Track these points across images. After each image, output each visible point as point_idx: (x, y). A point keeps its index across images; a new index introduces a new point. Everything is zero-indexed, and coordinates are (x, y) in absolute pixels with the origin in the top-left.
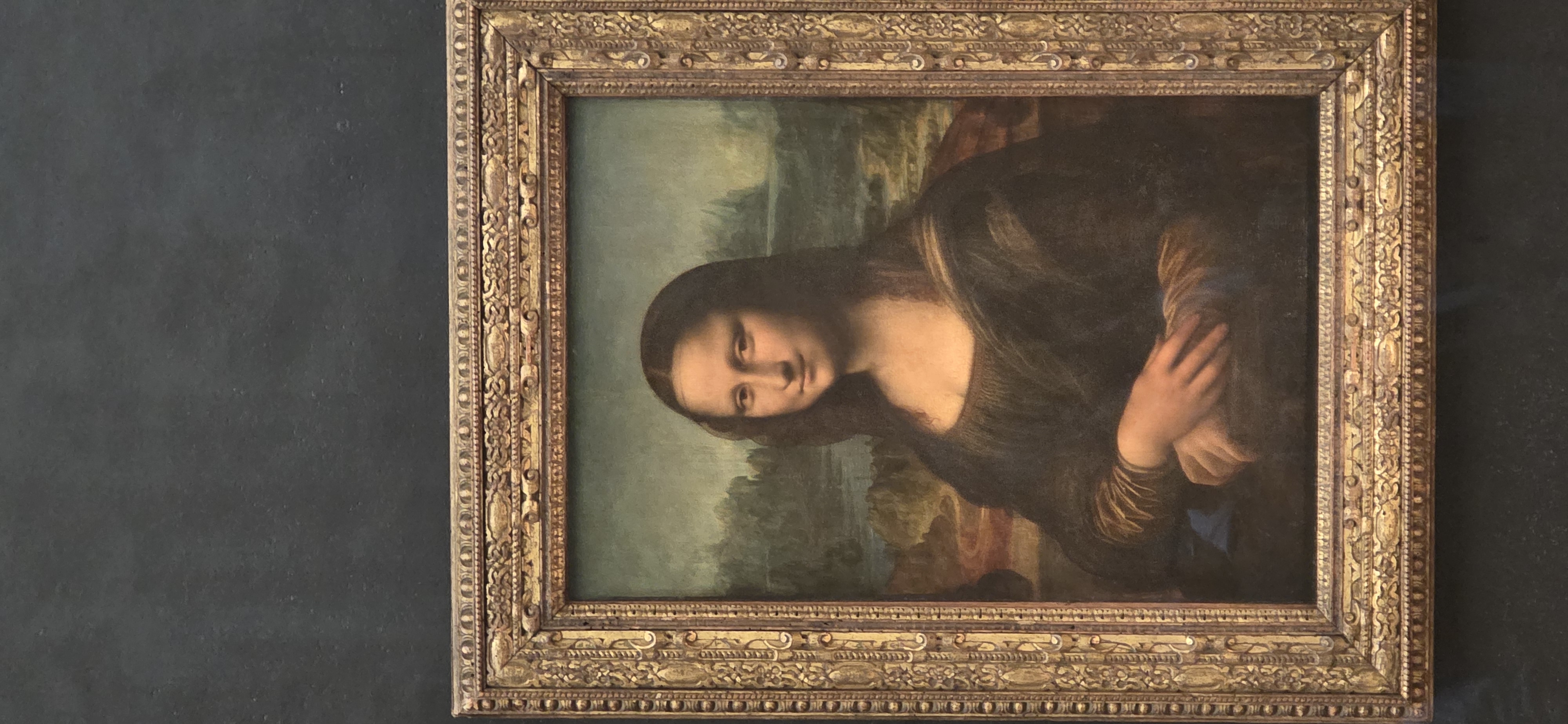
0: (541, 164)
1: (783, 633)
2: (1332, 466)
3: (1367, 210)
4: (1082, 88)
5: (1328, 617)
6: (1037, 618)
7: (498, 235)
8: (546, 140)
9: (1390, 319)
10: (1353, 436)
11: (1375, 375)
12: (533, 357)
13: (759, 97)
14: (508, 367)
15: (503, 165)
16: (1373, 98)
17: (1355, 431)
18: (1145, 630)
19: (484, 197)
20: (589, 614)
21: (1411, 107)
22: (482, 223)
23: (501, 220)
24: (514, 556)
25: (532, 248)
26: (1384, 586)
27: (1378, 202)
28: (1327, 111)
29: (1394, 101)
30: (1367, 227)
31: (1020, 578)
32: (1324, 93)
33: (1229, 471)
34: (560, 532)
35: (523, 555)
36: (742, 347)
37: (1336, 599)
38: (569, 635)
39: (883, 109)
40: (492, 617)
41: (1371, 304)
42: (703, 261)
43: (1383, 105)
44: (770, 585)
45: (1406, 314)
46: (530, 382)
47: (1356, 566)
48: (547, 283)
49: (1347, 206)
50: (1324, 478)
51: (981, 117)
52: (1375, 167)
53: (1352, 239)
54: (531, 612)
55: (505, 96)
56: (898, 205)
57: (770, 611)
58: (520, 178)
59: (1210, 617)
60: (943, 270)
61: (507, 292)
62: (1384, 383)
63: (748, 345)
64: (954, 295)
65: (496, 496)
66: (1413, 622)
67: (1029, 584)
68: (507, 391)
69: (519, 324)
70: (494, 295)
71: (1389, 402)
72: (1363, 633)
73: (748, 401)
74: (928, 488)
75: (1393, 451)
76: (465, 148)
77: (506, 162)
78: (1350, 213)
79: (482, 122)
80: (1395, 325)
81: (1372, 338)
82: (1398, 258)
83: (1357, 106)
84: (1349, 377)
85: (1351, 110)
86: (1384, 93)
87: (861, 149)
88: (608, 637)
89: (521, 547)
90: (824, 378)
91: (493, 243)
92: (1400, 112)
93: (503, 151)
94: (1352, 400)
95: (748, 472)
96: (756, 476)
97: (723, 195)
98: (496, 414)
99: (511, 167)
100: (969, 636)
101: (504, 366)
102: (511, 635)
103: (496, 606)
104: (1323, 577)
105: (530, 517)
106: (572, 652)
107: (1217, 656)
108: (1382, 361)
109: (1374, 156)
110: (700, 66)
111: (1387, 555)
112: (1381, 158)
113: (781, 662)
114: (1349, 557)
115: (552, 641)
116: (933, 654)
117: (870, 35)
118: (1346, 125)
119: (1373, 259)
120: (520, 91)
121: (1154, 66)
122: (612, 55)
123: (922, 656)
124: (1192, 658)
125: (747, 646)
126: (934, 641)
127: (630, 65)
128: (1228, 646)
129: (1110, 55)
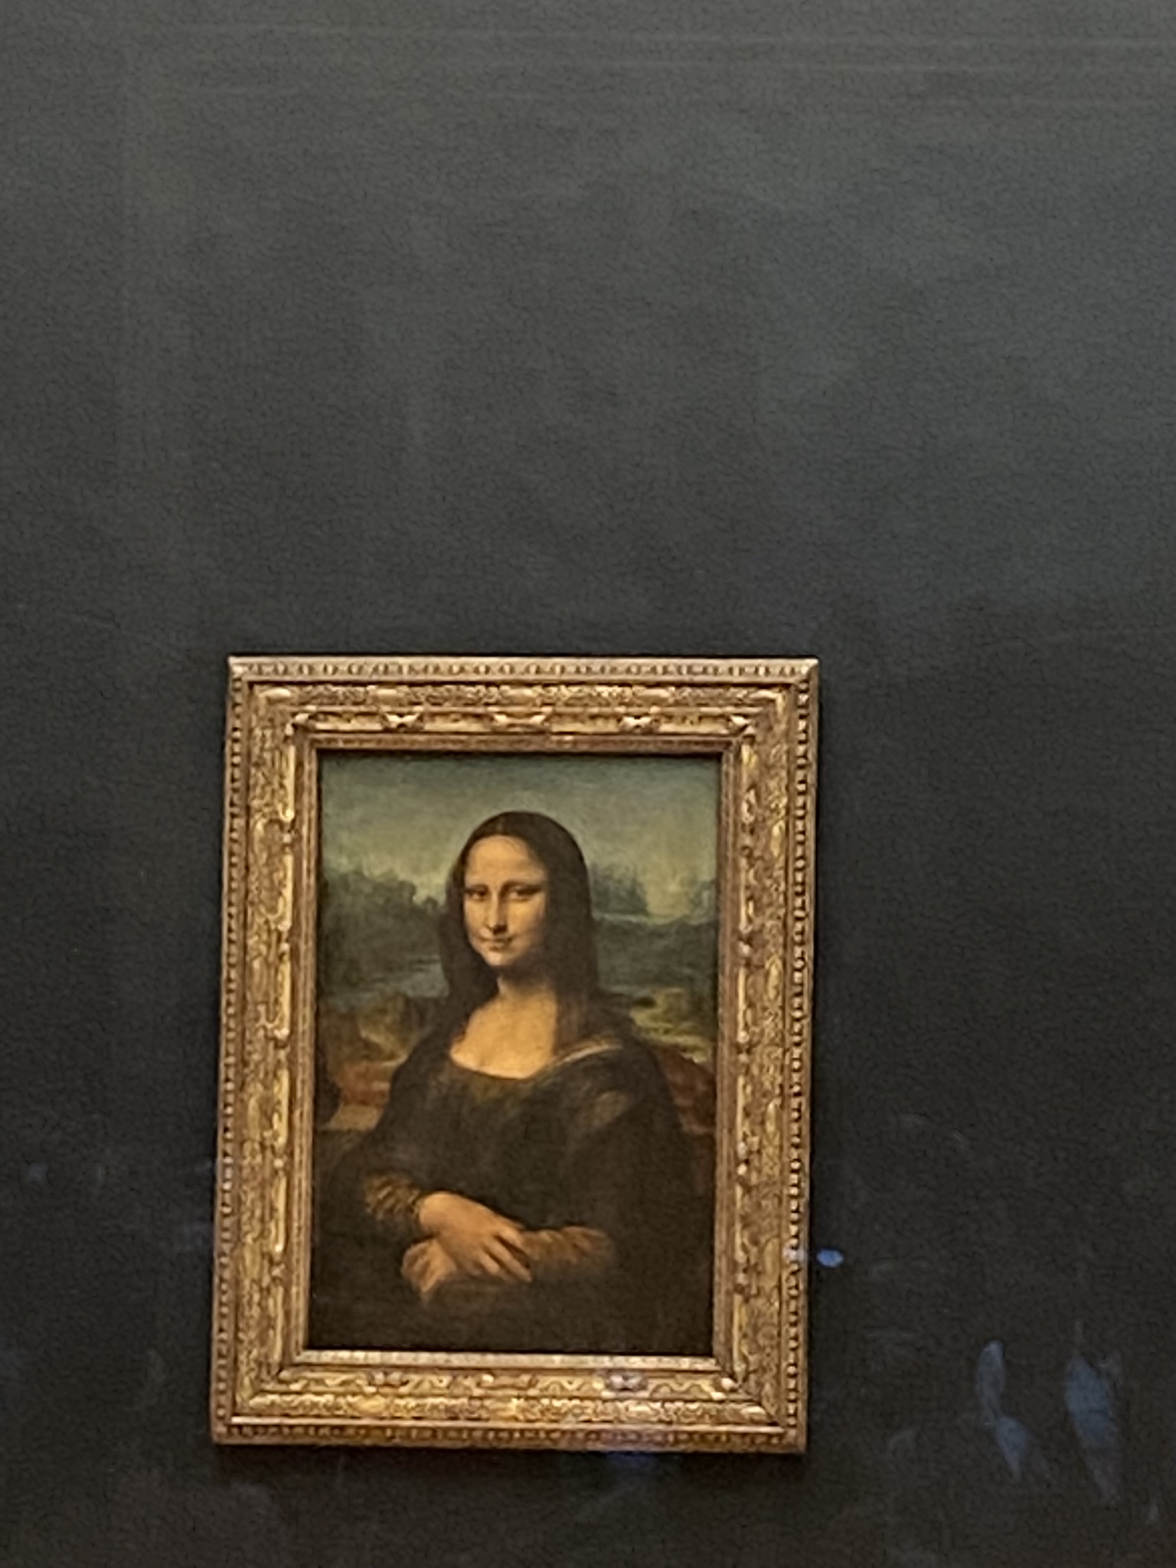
0: (667, 734)
1: (289, 924)
2: (417, 1364)
3: (621, 1394)
4: (722, 1170)
5: (298, 1359)
6: (299, 1126)
7: (610, 699)
8: (686, 738)
9: (532, 1411)
10: (441, 1381)
11: (487, 1400)
12: (514, 725)
13: (718, 909)
14: (506, 706)
15: (666, 704)
16: (710, 1400)
17: (445, 1383)
18: (289, 1213)
19: (642, 688)
20: (308, 767)
21: (702, 1431)
22: (620, 686)
23: (622, 701)
24: (355, 709)
25: (601, 726)
26: (320, 1405)
27: (626, 1403)
28: (701, 1364)
29: (707, 1417)
30: (607, 1394)
31: (332, 1114)
32: (714, 1361)
33: (414, 1280)
34: (373, 745)
35: (357, 715)
36: (520, 893)
37: (310, 1366)
38: (291, 752)
39: (707, 1007)
40: (307, 689)
41: (545, 1397)
42: (588, 862)
43: (703, 1408)
44: (329, 914)
45: (537, 1425)
46: (493, 722)
47: (338, 1381)
48: (571, 738)
49: (626, 1378)
50: (408, 1358)
51: (701, 1087)
52: (655, 1401)
53: (598, 1383)
54: (310, 721)
55: (721, 706)
56: (631, 1021)
57: (308, 914)
58: (657, 717)
59: (298, 1265)
60: (579, 1055)
61: (567, 704)
62: (482, 1407)
63: (521, 898)
64: (559, 1064)
65: (402, 694)
66: (291, 1427)
67: (327, 1119)
68: (487, 704)
69: (540, 714)
70: (563, 695)
71: (467, 1410)
72: (283, 1388)
73: (476, 896)
74: (404, 1041)
75: (428, 1414)
76: (680, 673)
77: (670, 706)
78: (617, 1380)
79: (701, 687)
80: (527, 1415)
81: (519, 1397)
82: (583, 1418)
83: (703, 1388)
84: (488, 1379)
85: (699, 1382)
86: (714, 1409)
87: (676, 990)
88: (289, 783)
89: (362, 714)
90: (494, 958)
91: (605, 695)
92: (698, 1422)
93: (677, 704)
94: (469, 1382)
95: (420, 897)
96: (416, 903)
97: (641, 879)
98: (469, 696)
99: (666, 709)
100: (285, 1072)
101: (505, 702)
102: (292, 705)
103: (314, 693)
104: (328, 1356)
105: (385, 722)
106: (277, 754)
107: (266, 1270)
108: (500, 1405)
109: (664, 1401)
110: (743, 862)
111: (345, 1407)
112: (663, 1406)
113: (267, 922)
114: (344, 1377)
115: (286, 738)
116: (271, 1045)
117: (765, 998)
118: (690, 1378)
119: (582, 1399)
120: (726, 718)
121: (738, 1226)
122: (752, 793)
123: (270, 1034)
124: (265, 1249)
125: (280, 894)
126: (280, 1044)
127: (745, 807)
128: (274, 1279)
129: (748, 1189)
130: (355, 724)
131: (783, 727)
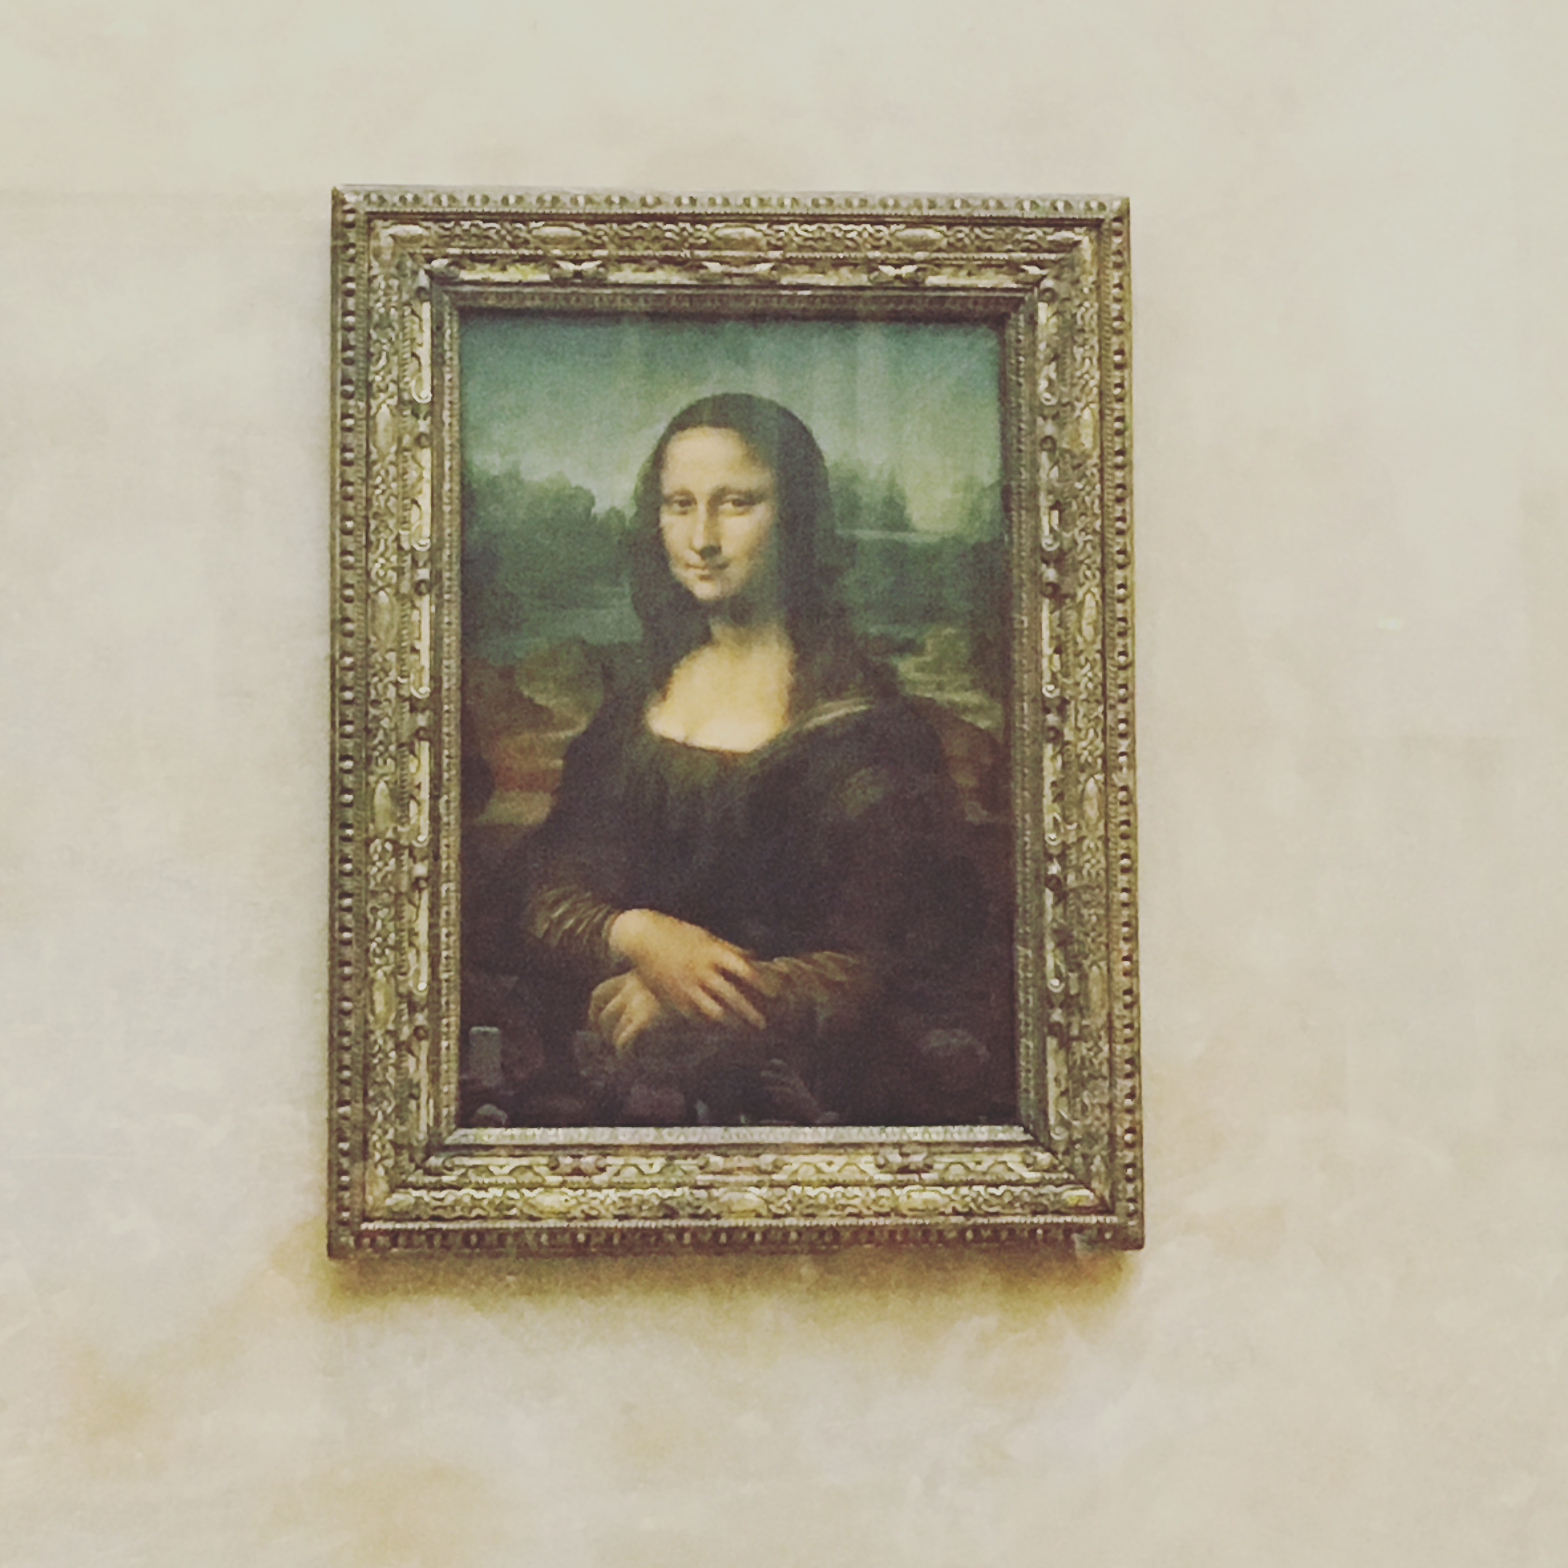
0: (937, 288)
1: (428, 541)
2: (617, 1143)
3: (900, 1177)
4: (1024, 870)
5: (449, 1141)
6: (445, 819)
7: (860, 240)
8: (962, 294)
9: (780, 1203)
10: (651, 1165)
11: (717, 1188)
12: (730, 275)
13: (1007, 522)
14: (719, 249)
15: (935, 248)
16: (1020, 1182)
17: (657, 1168)
18: (434, 938)
19: (902, 226)
20: (448, 332)
21: (1013, 1223)
22: (872, 224)
23: (876, 243)
24: (514, 252)
25: (845, 277)
26: (485, 1203)
27: (908, 1189)
28: (1001, 1133)
29: (1017, 1205)
30: (880, 1177)
31: (485, 802)
32: (1022, 1129)
33: (604, 1029)
34: (537, 302)
35: (515, 261)
36: (737, 503)
37: (469, 1149)
38: (425, 310)
40: (447, 225)
41: (797, 1183)
42: (828, 461)
43: (1012, 1193)
44: (476, 528)
45: (788, 1221)
46: (702, 271)
47: (507, 1170)
48: (807, 293)
49: (903, 1155)
50: (603, 1135)
51: (986, 759)
52: (945, 1184)
53: (866, 1163)
54: (452, 268)
55: (1009, 251)
57: (451, 529)
58: (923, 266)
59: (448, 1010)
60: (824, 719)
61: (800, 248)
62: (710, 1199)
63: (740, 509)
64: (796, 731)
65: (579, 234)
66: (445, 1234)
68: (692, 247)
69: (766, 261)
70: (797, 235)
71: (689, 1204)
72: (433, 1179)
73: (677, 507)
74: (583, 704)
75: (633, 1211)
77: (939, 250)
78: (896, 1159)
79: (979, 226)
80: (773, 1208)
81: (758, 1185)
82: (849, 1210)
83: (1010, 1165)
84: (716, 1161)
85: (1004, 1158)
86: (1025, 1194)
87: (950, 630)
88: (425, 352)
89: (524, 259)
90: (704, 591)
91: (853, 235)
92: (1006, 1211)
93: (951, 247)
94: (689, 1164)
95: (600, 509)
96: (595, 518)
97: (901, 484)
98: (668, 235)
99: (935, 255)
100: (426, 745)
101: (720, 244)
102: (427, 247)
103: (458, 231)
104: (492, 1135)
105: (555, 270)
106: (408, 311)
107: (405, 1018)
108: (735, 1196)
109: (957, 1185)
110: (1044, 457)
111: (519, 1204)
112: (956, 1192)
113: (398, 538)
114: (516, 1162)
115: (421, 289)
116: (407, 705)
117: (1079, 639)
118: (990, 1153)
119: (845, 1185)
120: (1014, 267)
121: (1050, 945)
122: (1053, 365)
123: (404, 693)
124: (402, 990)
125: (415, 502)
126: (421, 705)
127: (1043, 384)
128: (417, 1029)
129: (1061, 897)
130: (514, 273)
131: (1092, 278)
